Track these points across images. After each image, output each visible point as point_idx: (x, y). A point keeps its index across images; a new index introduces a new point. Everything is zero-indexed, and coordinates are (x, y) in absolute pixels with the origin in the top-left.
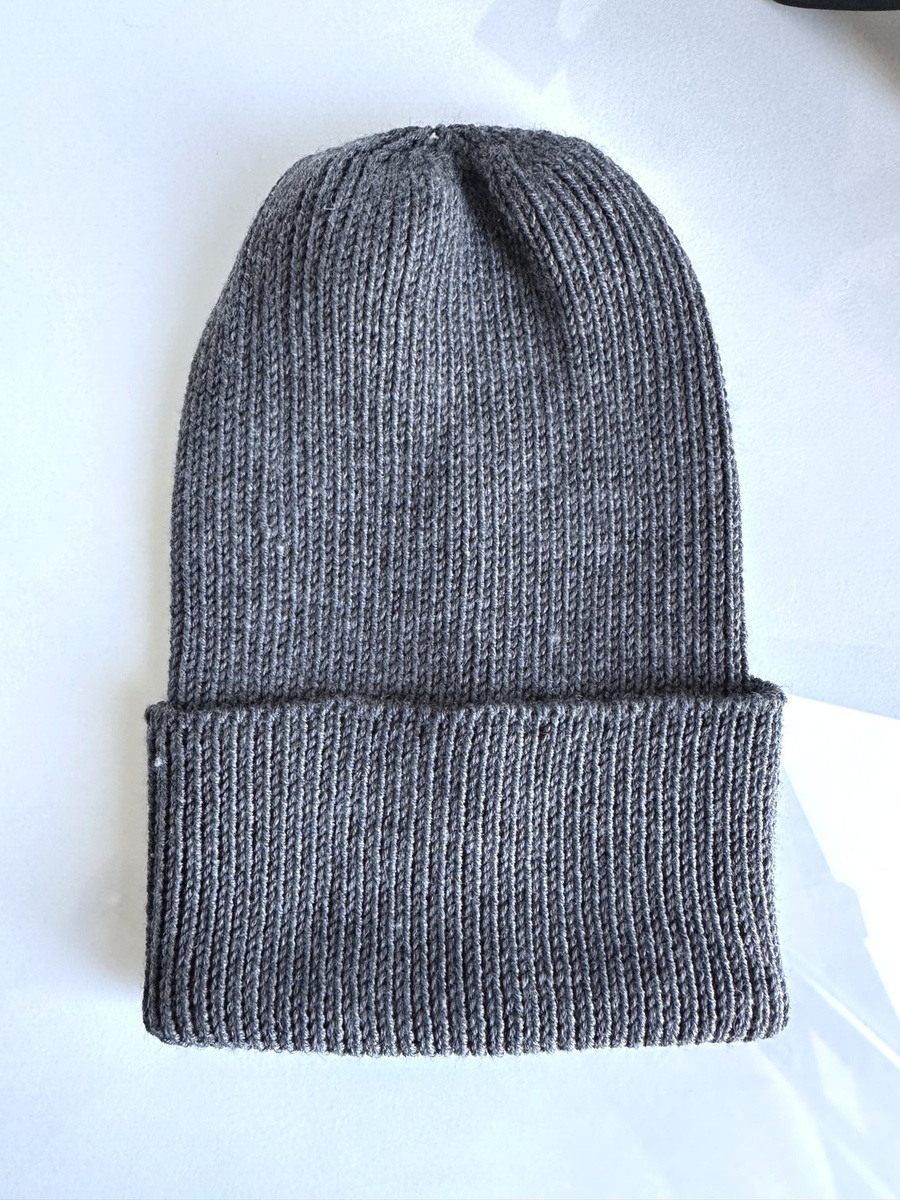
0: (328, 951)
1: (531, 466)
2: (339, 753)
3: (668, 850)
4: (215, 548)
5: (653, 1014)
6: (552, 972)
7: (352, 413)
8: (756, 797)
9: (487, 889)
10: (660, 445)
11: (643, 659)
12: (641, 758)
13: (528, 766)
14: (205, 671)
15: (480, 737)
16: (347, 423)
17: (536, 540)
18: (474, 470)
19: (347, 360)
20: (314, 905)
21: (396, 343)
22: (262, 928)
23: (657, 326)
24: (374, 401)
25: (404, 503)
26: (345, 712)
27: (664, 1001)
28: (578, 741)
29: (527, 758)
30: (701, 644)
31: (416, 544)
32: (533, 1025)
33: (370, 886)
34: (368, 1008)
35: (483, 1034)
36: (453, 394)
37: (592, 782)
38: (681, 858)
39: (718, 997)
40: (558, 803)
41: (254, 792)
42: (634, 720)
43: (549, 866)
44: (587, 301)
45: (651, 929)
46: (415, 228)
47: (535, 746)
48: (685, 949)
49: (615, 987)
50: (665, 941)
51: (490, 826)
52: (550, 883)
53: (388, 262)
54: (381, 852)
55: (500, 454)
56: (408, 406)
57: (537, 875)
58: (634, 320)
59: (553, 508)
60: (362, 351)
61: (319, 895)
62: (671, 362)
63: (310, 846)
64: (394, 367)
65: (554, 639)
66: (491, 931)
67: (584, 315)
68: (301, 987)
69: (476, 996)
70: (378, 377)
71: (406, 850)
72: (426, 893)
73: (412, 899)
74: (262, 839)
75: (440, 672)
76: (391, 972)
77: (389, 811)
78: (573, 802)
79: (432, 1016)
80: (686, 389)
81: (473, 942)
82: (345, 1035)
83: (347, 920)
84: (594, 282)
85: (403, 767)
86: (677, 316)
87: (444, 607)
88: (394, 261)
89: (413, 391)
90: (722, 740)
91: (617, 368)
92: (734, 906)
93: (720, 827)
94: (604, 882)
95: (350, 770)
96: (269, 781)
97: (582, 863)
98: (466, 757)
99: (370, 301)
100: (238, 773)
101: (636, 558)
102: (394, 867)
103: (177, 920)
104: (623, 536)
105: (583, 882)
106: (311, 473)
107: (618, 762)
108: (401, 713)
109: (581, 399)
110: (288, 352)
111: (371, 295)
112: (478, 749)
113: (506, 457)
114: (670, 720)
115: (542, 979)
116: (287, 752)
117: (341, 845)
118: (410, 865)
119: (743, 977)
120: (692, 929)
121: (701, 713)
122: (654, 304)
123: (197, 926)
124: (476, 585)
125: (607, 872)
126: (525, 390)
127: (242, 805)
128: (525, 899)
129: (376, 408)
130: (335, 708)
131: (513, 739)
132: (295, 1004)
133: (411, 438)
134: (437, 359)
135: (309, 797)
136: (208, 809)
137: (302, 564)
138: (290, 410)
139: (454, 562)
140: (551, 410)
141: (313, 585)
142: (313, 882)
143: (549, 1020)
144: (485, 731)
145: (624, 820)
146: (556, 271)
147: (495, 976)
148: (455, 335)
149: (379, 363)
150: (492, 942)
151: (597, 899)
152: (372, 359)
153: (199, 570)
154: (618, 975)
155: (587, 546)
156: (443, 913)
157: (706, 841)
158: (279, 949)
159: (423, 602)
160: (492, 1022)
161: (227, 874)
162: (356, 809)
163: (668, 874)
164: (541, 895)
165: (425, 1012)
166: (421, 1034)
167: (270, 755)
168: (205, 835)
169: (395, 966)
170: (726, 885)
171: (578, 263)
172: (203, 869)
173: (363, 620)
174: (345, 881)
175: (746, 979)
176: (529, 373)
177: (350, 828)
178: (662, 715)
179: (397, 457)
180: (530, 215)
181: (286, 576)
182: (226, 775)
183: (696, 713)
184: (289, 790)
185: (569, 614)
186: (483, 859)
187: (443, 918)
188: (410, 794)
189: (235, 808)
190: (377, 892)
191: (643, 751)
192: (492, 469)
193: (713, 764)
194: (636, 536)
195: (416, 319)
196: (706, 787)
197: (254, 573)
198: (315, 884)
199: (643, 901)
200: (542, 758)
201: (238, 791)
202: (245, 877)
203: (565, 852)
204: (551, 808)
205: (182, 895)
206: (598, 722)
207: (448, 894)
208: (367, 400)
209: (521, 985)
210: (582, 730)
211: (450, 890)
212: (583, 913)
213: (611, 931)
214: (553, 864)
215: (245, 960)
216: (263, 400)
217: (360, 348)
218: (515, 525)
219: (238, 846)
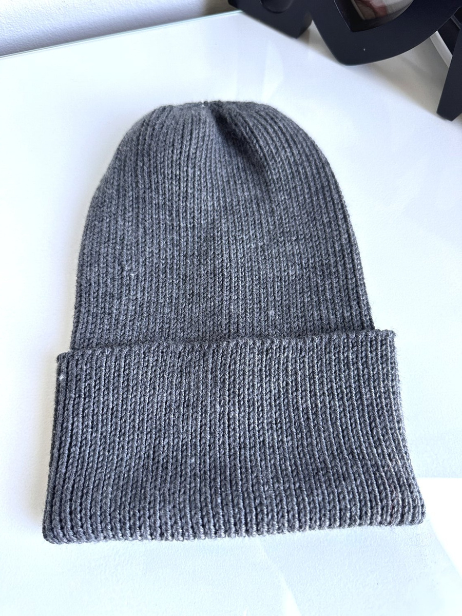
0: (152, 478)
1: (254, 237)
2: (160, 369)
3: (342, 415)
4: (99, 275)
5: (343, 503)
6: (282, 482)
7: (167, 213)
8: (387, 384)
9: (242, 439)
10: (316, 224)
11: (318, 320)
12: (321, 365)
13: (261, 370)
14: (90, 333)
15: (234, 355)
16: (165, 218)
17: (259, 268)
18: (227, 238)
19: (165, 187)
20: (144, 454)
21: (187, 179)
22: (114, 467)
23: (308, 174)
24: (178, 206)
25: (194, 254)
26: (163, 349)
27: (349, 496)
28: (286, 357)
29: (260, 366)
30: (347, 312)
31: (200, 272)
32: (272, 510)
33: (176, 440)
34: (174, 507)
35: (243, 517)
36: (216, 206)
37: (296, 379)
38: (350, 419)
39: (380, 493)
40: (279, 391)
41: (113, 391)
42: (315, 346)
43: (277, 427)
44: (275, 163)
45: (337, 458)
46: (194, 130)
47: (264, 359)
48: (358, 467)
49: (319, 489)
50: (346, 464)
51: (242, 403)
52: (278, 436)
53: (182, 142)
54: (183, 421)
55: (239, 231)
56: (194, 209)
57: (270, 432)
58: (298, 171)
59: (266, 254)
60: (172, 183)
61: (147, 448)
62: (317, 188)
63: (143, 419)
64: (187, 191)
65: (271, 312)
66: (246, 461)
67: (274, 169)
68: (135, 497)
69: (237, 496)
70: (179, 195)
71: (196, 419)
72: (208, 443)
73: (200, 447)
74: (116, 417)
75: (213, 329)
76: (188, 486)
77: (187, 398)
78: (287, 390)
79: (212, 508)
80: (325, 199)
81: (235, 468)
82: (161, 523)
83: (163, 461)
84: (278, 155)
85: (194, 374)
86: (317, 169)
87: (215, 299)
88: (185, 142)
89: (196, 202)
90: (364, 354)
91: (292, 192)
92: (383, 443)
93: (369, 401)
94: (308, 434)
95: (166, 377)
96: (121, 384)
97: (295, 424)
98: (228, 366)
99: (174, 159)
100: (105, 380)
101: (309, 275)
102: (190, 428)
103: (66, 464)
104: (302, 265)
105: (297, 435)
106: (148, 241)
107: (309, 368)
108: (193, 348)
109: (276, 206)
110: (137, 186)
111: (175, 156)
112: (233, 361)
113: (242, 232)
114: (334, 345)
115: (276, 485)
116: (132, 369)
117: (160, 418)
118: (199, 427)
119: (393, 482)
120: (361, 457)
121: (350, 340)
122: (306, 164)
123: (77, 467)
124: (230, 288)
125: (310, 428)
126: (249, 204)
127: (106, 398)
128: (264, 444)
129: (179, 210)
130: (158, 347)
131: (252, 356)
132: (131, 507)
133: (196, 224)
134: (207, 189)
135: (143, 393)
136: (87, 401)
137: (143, 283)
138: (137, 213)
139: (219, 278)
140: (262, 212)
141: (148, 293)
142: (144, 441)
143: (282, 508)
144: (237, 352)
145: (316, 399)
146: (260, 151)
147: (248, 484)
148: (215, 180)
149: (179, 188)
150: (246, 468)
151: (305, 443)
152: (176, 187)
153: (90, 285)
154: (320, 482)
155: (285, 271)
156: (218, 453)
157: (363, 410)
158: (123, 479)
159: (204, 298)
160: (248, 511)
161: (96, 437)
162: (169, 398)
163: (344, 428)
164: (273, 442)
165: (208, 507)
166: (206, 520)
167: (123, 370)
168: (84, 415)
169: (190, 483)
170: (377, 432)
171: (269, 147)
172: (83, 434)
173: (174, 308)
174: (162, 439)
175: (395, 483)
176: (251, 197)
177: (166, 409)
178: (330, 343)
179: (190, 233)
180: (246, 127)
181: (135, 288)
182: (98, 381)
183: (348, 341)
184: (132, 389)
185: (278, 302)
186: (239, 421)
187: (218, 456)
188: (198, 388)
189: (102, 399)
190: (180, 443)
191: (322, 361)
192: (235, 237)
193: (361, 367)
194: (308, 265)
195: (196, 169)
196: (359, 380)
197: (118, 286)
198: (145, 442)
199: (331, 443)
200: (268, 366)
201: (104, 391)
202: (106, 439)
203: (285, 418)
204: (275, 394)
205: (69, 450)
206: (297, 348)
207: (220, 443)
208: (175, 206)
209: (264, 489)
210: (289, 351)
211: (221, 440)
212: (298, 452)
213: (315, 459)
214: (279, 426)
215: (103, 484)
216: (125, 208)
217: (170, 182)
218: (248, 262)
219: (102, 421)
